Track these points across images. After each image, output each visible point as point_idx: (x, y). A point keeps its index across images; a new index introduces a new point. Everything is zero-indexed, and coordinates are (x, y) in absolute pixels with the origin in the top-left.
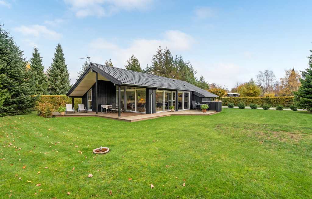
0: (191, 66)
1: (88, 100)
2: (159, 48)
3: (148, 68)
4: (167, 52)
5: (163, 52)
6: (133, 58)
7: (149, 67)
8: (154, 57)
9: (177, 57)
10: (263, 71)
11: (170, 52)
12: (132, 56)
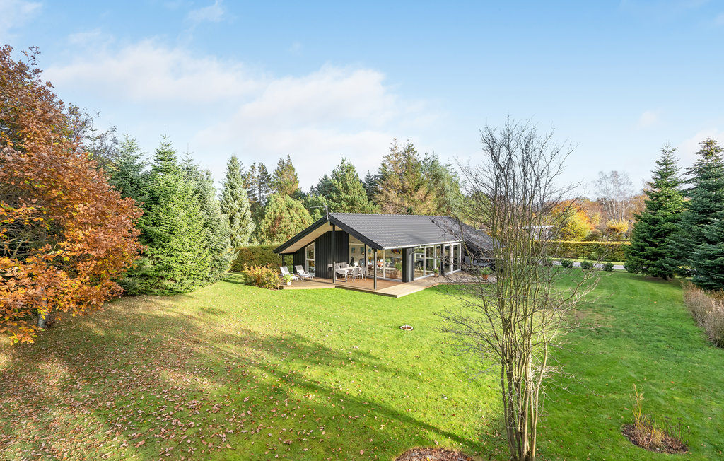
0: (453, 171)
1: (307, 259)
2: (394, 142)
3: (370, 177)
4: (410, 149)
5: (401, 149)
6: (345, 163)
7: (372, 174)
8: (385, 159)
9: (428, 157)
10: (608, 172)
11: (415, 150)
12: (344, 161)
